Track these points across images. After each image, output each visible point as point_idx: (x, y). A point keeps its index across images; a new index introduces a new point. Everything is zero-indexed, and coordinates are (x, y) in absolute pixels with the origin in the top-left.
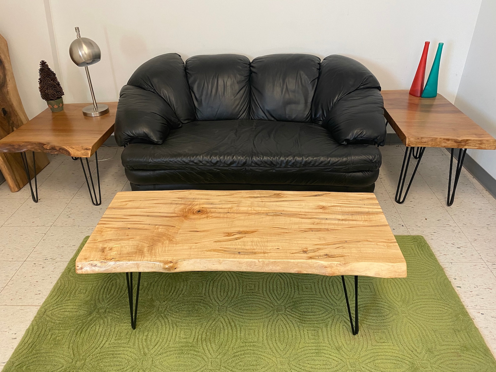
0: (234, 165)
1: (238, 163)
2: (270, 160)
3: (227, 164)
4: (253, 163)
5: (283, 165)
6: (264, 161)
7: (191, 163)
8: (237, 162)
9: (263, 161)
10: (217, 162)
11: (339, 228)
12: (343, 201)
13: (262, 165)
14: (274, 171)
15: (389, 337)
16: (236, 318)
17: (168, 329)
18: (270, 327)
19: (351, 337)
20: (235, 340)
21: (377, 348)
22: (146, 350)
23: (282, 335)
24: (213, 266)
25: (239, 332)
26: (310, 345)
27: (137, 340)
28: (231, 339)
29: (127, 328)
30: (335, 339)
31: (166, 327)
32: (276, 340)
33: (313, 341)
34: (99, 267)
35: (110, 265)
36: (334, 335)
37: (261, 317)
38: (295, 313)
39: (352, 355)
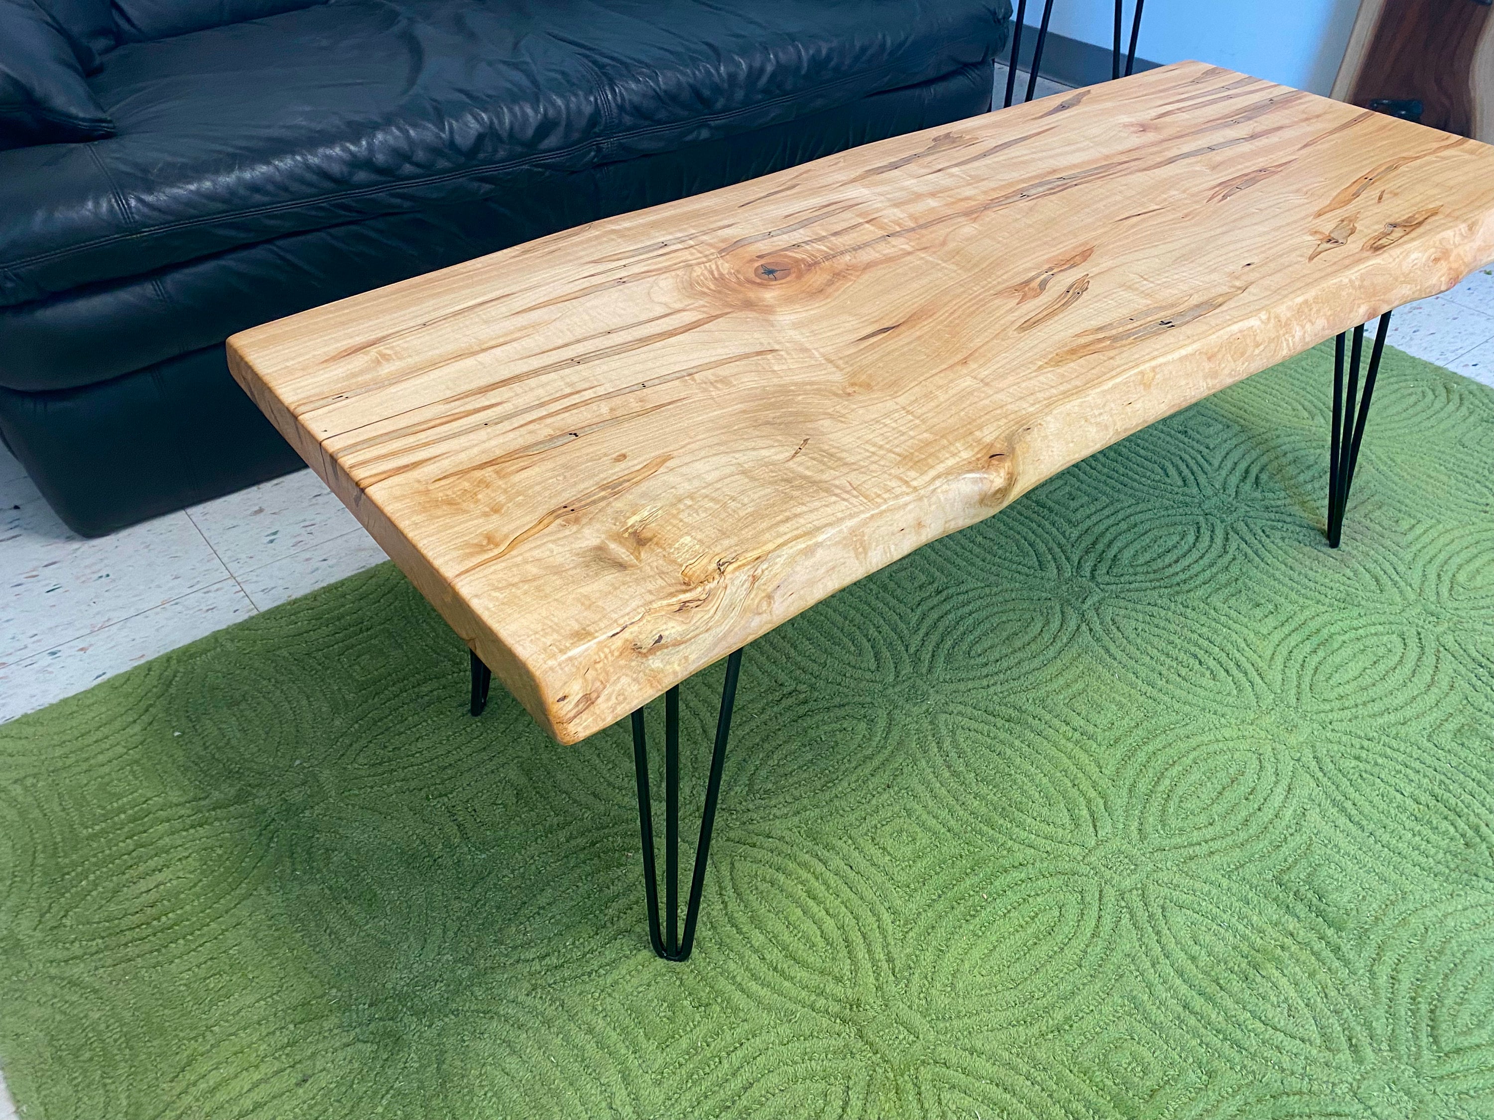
0: (551, 141)
1: (569, 125)
2: (688, 83)
3: (523, 144)
4: (626, 113)
8: (563, 123)
10: (481, 137)
12: (1161, 98)
15: (1403, 508)
16: (992, 690)
17: (820, 868)
18: (1119, 654)
19: (1339, 557)
20: (1077, 752)
21: (1419, 546)
22: (839, 991)
23: (1182, 656)
24: (1129, 409)
25: (1056, 722)
26: (1277, 636)
27: (754, 986)
28: (1065, 760)
29: (646, 976)
30: (1311, 584)
31: (804, 865)
32: (1184, 679)
33: (1271, 622)
34: (677, 644)
35: (732, 606)
36: (1295, 576)
37: (1060, 644)
38: (1132, 579)
39: (1398, 599)
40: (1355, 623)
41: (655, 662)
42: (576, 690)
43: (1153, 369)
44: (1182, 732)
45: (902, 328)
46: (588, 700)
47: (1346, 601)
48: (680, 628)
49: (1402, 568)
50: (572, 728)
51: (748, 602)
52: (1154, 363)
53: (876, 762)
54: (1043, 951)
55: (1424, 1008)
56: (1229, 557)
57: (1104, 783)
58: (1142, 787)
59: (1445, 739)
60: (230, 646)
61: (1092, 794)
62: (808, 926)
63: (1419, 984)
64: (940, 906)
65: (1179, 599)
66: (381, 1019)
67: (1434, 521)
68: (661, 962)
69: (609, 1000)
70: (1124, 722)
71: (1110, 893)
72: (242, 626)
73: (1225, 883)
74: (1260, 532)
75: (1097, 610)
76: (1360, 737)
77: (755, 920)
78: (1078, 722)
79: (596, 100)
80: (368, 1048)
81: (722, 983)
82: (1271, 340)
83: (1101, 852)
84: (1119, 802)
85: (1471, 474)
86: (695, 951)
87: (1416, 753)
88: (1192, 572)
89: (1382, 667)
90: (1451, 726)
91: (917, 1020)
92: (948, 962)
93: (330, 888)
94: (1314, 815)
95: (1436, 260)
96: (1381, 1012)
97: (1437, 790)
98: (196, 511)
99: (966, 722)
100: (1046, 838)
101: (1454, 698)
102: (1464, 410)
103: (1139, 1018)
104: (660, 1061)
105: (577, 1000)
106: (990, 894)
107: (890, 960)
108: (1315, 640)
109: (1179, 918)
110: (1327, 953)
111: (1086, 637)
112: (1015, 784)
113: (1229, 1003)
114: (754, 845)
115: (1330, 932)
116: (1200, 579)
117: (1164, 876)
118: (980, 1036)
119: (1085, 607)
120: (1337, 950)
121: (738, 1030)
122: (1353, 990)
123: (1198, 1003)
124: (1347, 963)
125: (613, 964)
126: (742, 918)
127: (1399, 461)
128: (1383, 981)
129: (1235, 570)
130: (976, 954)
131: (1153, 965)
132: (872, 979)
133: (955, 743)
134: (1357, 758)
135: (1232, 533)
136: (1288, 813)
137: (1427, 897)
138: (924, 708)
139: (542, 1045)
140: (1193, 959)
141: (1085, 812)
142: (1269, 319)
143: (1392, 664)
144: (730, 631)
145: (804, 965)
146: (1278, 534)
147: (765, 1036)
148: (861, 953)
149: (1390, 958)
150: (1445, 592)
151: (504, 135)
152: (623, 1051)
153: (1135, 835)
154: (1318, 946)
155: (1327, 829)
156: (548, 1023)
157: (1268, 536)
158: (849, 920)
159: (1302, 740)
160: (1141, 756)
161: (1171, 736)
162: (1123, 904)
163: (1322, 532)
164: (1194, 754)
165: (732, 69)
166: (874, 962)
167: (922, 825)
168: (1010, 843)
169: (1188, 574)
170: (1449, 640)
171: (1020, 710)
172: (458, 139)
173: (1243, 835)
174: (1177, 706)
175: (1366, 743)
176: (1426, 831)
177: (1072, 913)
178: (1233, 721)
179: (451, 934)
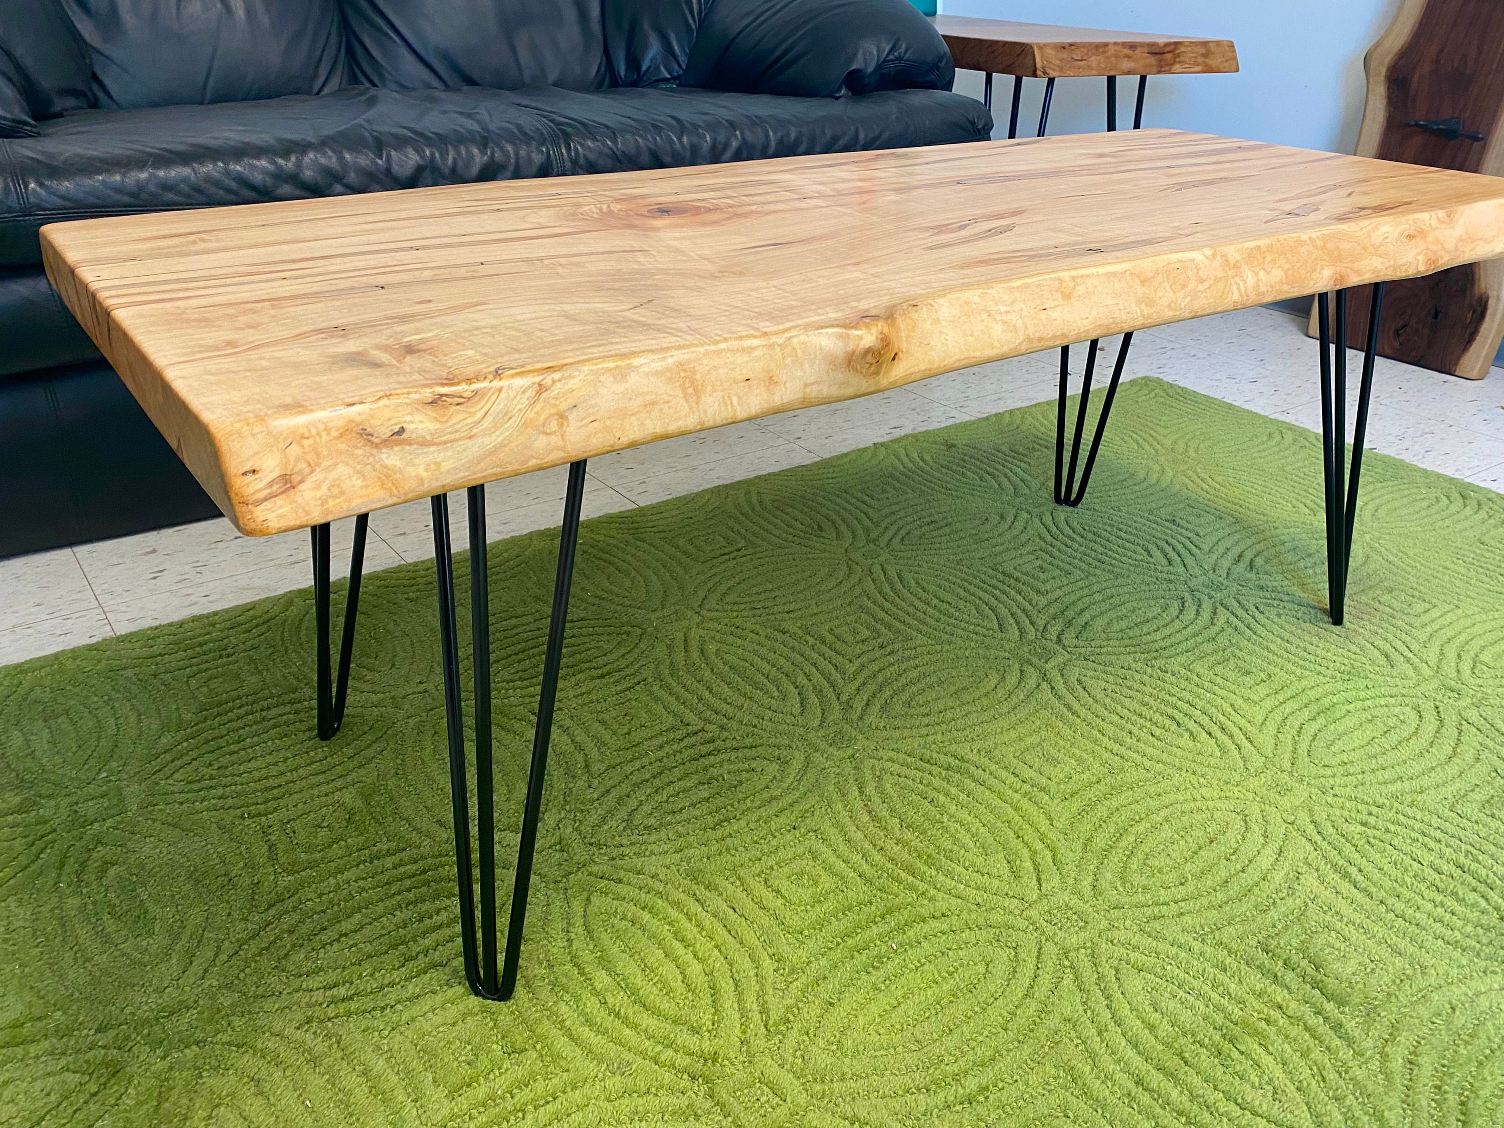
1: (517, 170)
2: (647, 147)
4: (579, 167)
8: (511, 167)
10: (420, 169)
11: (1245, 173)
15: (1417, 594)
16: (930, 739)
17: (695, 908)
18: (1083, 712)
19: (1343, 634)
20: (1025, 804)
21: (1435, 627)
22: (693, 1042)
23: (1157, 717)
24: (1043, 315)
25: (1004, 774)
26: (1269, 703)
27: (585, 1032)
28: (1010, 810)
29: (453, 1012)
30: (1312, 658)
31: (677, 905)
32: (1158, 739)
33: (1263, 689)
34: (424, 443)
35: (507, 415)
36: (1293, 649)
37: (1015, 700)
38: (1105, 643)
39: (1411, 673)
40: (1362, 694)
41: (391, 458)
43: (1074, 278)
44: (1152, 789)
45: (794, 244)
47: (1349, 674)
48: (432, 426)
49: (1415, 647)
51: (531, 415)
52: (1073, 273)
53: (783, 803)
54: (957, 1011)
55: (1452, 1099)
56: (1216, 629)
57: (1053, 835)
58: (1100, 842)
59: (1471, 809)
61: (1039, 846)
62: (669, 971)
63: (1444, 1072)
64: (836, 955)
65: (1156, 664)
66: (104, 1047)
67: (1452, 606)
68: (474, 1001)
69: (399, 1038)
70: (1085, 776)
71: (1050, 950)
73: (1197, 946)
74: (1253, 608)
75: (1061, 671)
76: (1367, 803)
77: (605, 962)
78: (1029, 773)
79: (548, 152)
80: (73, 1079)
81: (546, 1027)
82: (1217, 280)
83: (1044, 906)
84: (1070, 855)
85: (1492, 568)
86: (520, 990)
87: (1435, 821)
88: (1173, 640)
89: (1394, 737)
90: (1478, 796)
91: (786, 1079)
92: (838, 1015)
93: (95, 903)
94: (1310, 880)
95: (1410, 237)
96: (1394, 1100)
97: (1462, 859)
99: (896, 768)
100: (978, 889)
101: (1482, 769)
102: (1483, 514)
103: (1076, 1092)
104: (445, 1112)
105: (359, 1037)
106: (901, 945)
107: (764, 1010)
108: (1314, 708)
109: (1135, 983)
110: (1324, 1029)
111: (1046, 693)
112: (947, 832)
113: (1196, 1081)
114: (620, 881)
115: (1329, 1006)
116: (1184, 646)
117: (1120, 935)
118: (867, 1103)
119: (1048, 666)
120: (1337, 1027)
121: (555, 1081)
122: (1359, 1074)
123: (1155, 1079)
124: (1350, 1042)
125: (414, 999)
126: (586, 956)
127: (1411, 554)
128: (1397, 1064)
129: (1223, 640)
130: (875, 1009)
131: (1100, 1034)
132: (737, 1031)
133: (879, 788)
134: (1364, 824)
135: (1220, 607)
136: (1278, 877)
137: (1454, 972)
138: (850, 752)
139: (300, 1089)
140: (1152, 1028)
141: (1028, 865)
142: (1214, 255)
143: (1406, 734)
144: (502, 445)
145: (655, 1012)
146: (1274, 611)
147: (587, 1089)
148: (729, 1001)
149: (1405, 1039)
150: (1466, 667)
152: (400, 1098)
153: (1087, 891)
154: (1314, 1021)
155: (1327, 895)
156: (314, 1061)
157: (1262, 612)
158: (719, 964)
159: (1297, 803)
160: (1102, 811)
161: (1139, 793)
162: (1067, 963)
163: (1324, 611)
164: (1166, 812)
165: (695, 140)
166: (743, 1013)
167: (829, 869)
168: (933, 892)
169: (1168, 642)
170: (1473, 715)
171: (962, 759)
172: (395, 168)
173: (1221, 896)
174: (1148, 764)
175: (1375, 810)
176: (1451, 903)
177: (1000, 969)
178: (1214, 782)
179: (224, 957)
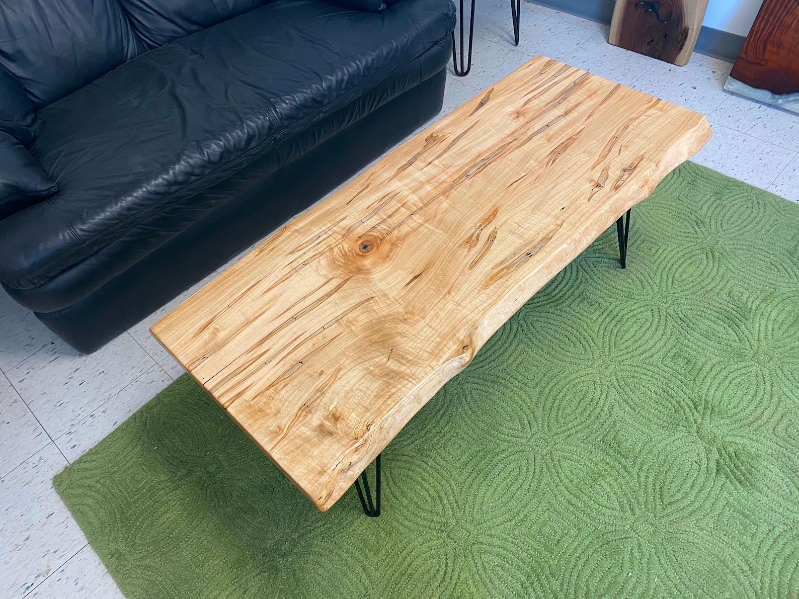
0: (253, 144)
1: (260, 135)
2: (309, 97)
3: (242, 150)
4: (285, 120)
5: (334, 94)
6: (300, 105)
7: (173, 189)
8: (257, 135)
9: (299, 107)
10: (222, 154)
11: (579, 126)
12: (526, 89)
13: (301, 115)
14: (321, 115)
15: (653, 241)
16: (484, 368)
17: (425, 466)
18: (535, 340)
19: (625, 273)
20: (522, 394)
21: (659, 261)
22: (439, 519)
23: (561, 337)
24: (516, 302)
25: (511, 380)
26: (601, 319)
27: (407, 523)
28: (517, 398)
29: (365, 525)
30: (614, 290)
31: (419, 466)
32: (562, 349)
33: (598, 313)
34: (357, 463)
35: (374, 442)
36: (607, 286)
37: (510, 339)
38: (538, 300)
39: (650, 291)
40: (633, 308)
41: (350, 473)
42: (324, 494)
43: (524, 282)
44: (562, 376)
45: (423, 275)
46: (329, 495)
47: (630, 297)
48: (357, 456)
49: (652, 275)
50: (325, 506)
52: (524, 280)
53: (442, 412)
54: (514, 488)
55: (658, 487)
56: (579, 281)
57: (533, 406)
58: (548, 405)
59: (668, 361)
60: (166, 401)
61: (528, 412)
62: (423, 493)
63: (655, 480)
64: (473, 475)
65: (559, 308)
66: (269, 561)
67: (666, 246)
68: (369, 518)
69: (352, 538)
70: (539, 375)
71: (539, 457)
72: (169, 389)
73: (582, 445)
74: (592, 264)
75: (524, 319)
76: (634, 366)
77: (403, 494)
78: (521, 378)
79: (269, 119)
80: (266, 574)
81: (395, 524)
82: (573, 250)
83: (533, 440)
84: (539, 414)
85: (682, 217)
86: (382, 511)
87: (657, 370)
88: (564, 292)
89: (643, 329)
90: (670, 355)
91: (468, 526)
92: (479, 500)
93: (235, 508)
94: (616, 408)
95: (642, 187)
96: (642, 492)
97: (665, 388)
98: (131, 330)
99: (476, 386)
100: (512, 436)
101: (673, 340)
102: (681, 179)
103: (552, 510)
104: (376, 560)
105: (340, 540)
106: (492, 466)
107: (457, 502)
108: (616, 320)
109: (565, 464)
110: (622, 470)
111: (521, 335)
112: (498, 412)
113: (585, 498)
114: (398, 460)
115: (623, 460)
116: (567, 295)
117: (558, 447)
118: (493, 529)
119: (520, 318)
120: (625, 468)
121: (403, 542)
122: (631, 484)
123: (574, 501)
124: (629, 473)
125: (352, 523)
126: (398, 494)
127: (652, 213)
128: (643, 478)
129: (581, 288)
130: (489, 494)
131: (556, 487)
132: (451, 512)
133: (472, 398)
134: (633, 377)
135: (580, 268)
136: (606, 409)
137: (660, 438)
138: (458, 382)
139: (331, 561)
140: (571, 481)
141: (526, 422)
142: (571, 242)
143: (648, 326)
144: (376, 450)
145: (424, 510)
146: (600, 265)
147: (413, 543)
148: (446, 502)
149: (645, 467)
150: (670, 284)
151: (232, 149)
152: (361, 558)
153: (546, 429)
154: (619, 467)
155: (621, 413)
156: (331, 552)
157: (595, 267)
158: (439, 488)
159: (611, 371)
160: (547, 390)
161: (558, 378)
162: (543, 461)
163: (617, 260)
164: (568, 386)
165: (328, 84)
166: (451, 504)
167: (463, 439)
168: (498, 441)
169: (562, 293)
170: (671, 311)
171: (497, 376)
173: (588, 422)
174: (560, 363)
175: (637, 369)
176: (660, 408)
177: (524, 469)
178: (583, 367)
179: (287, 520)
